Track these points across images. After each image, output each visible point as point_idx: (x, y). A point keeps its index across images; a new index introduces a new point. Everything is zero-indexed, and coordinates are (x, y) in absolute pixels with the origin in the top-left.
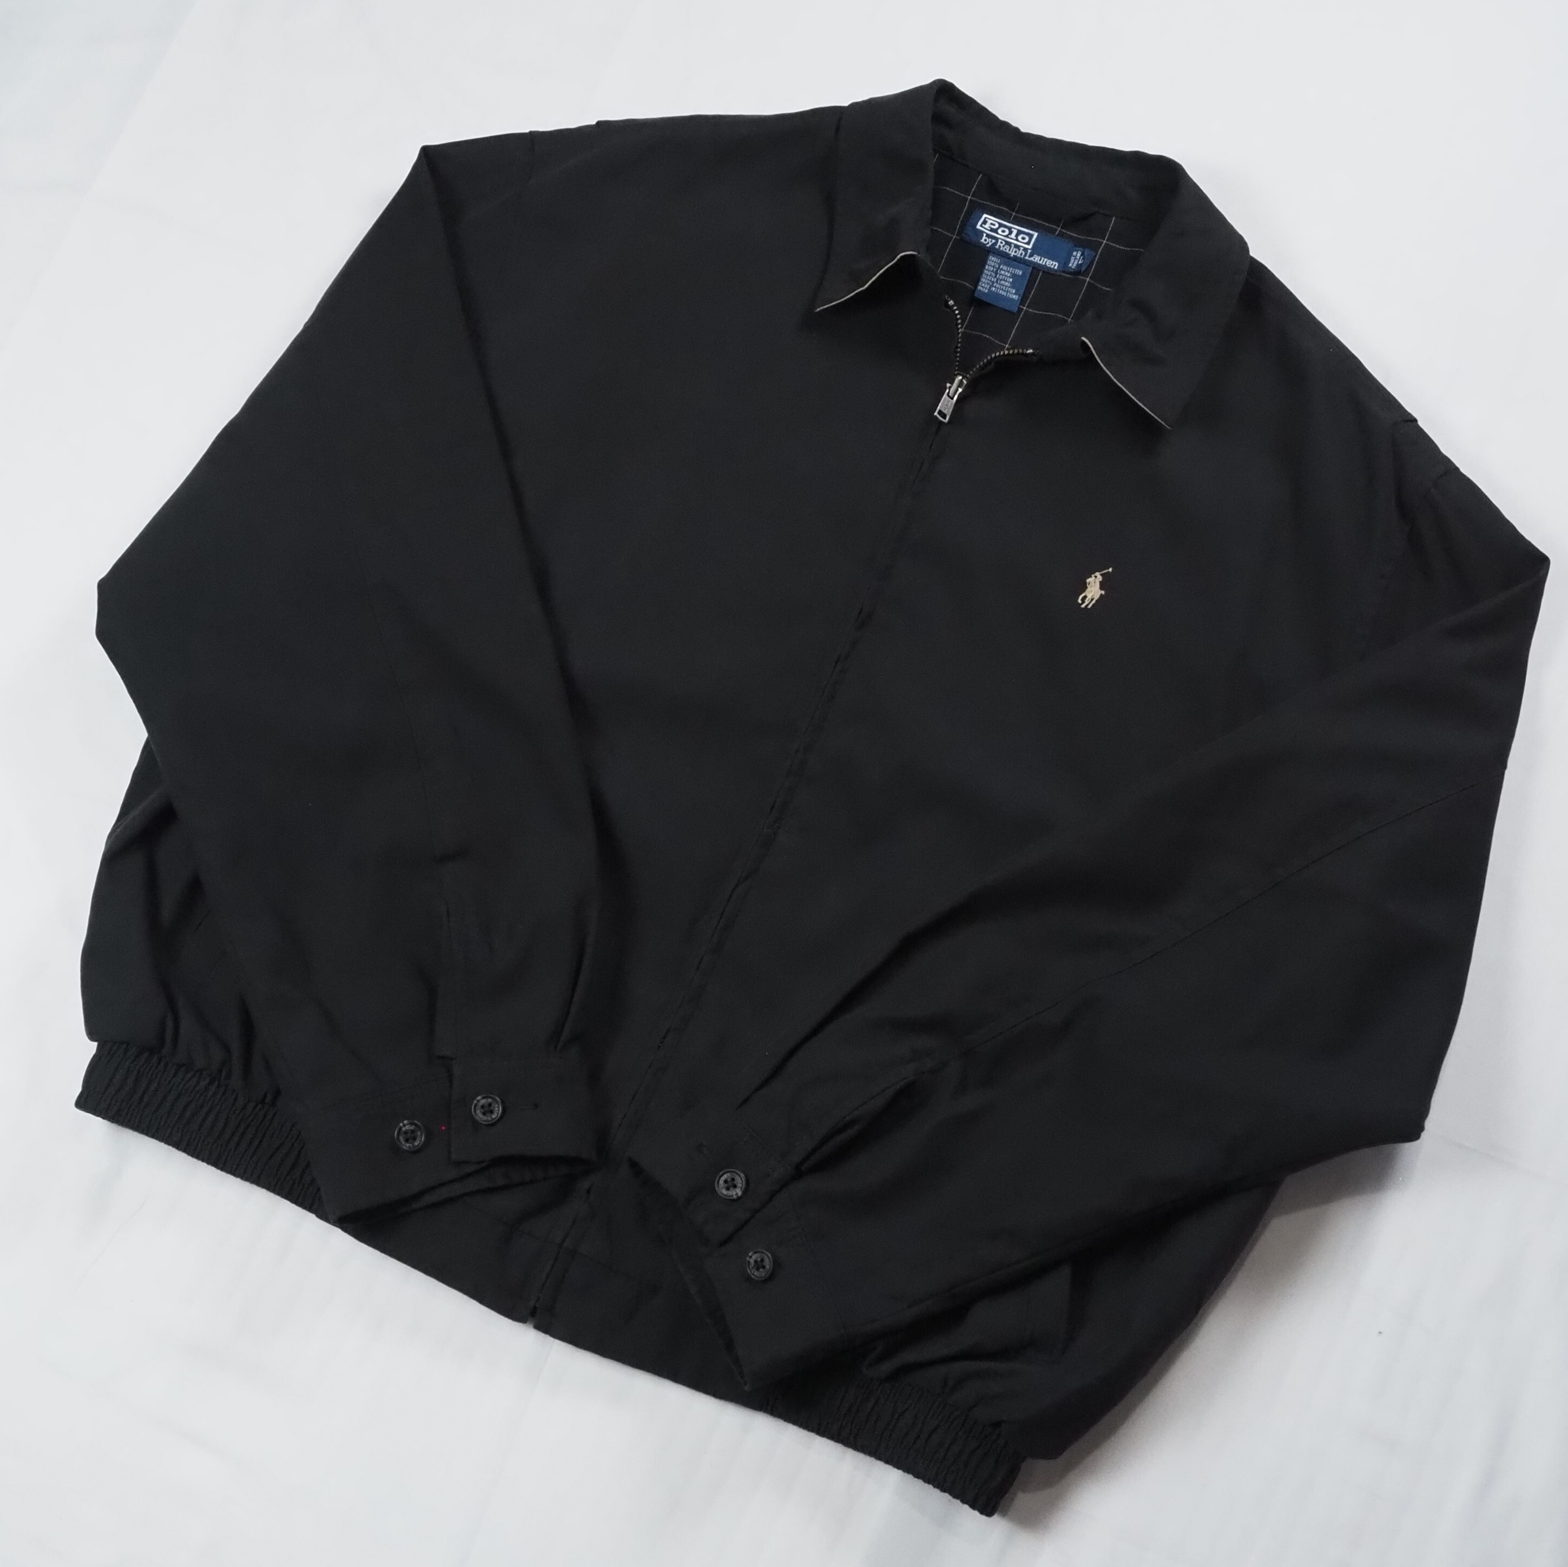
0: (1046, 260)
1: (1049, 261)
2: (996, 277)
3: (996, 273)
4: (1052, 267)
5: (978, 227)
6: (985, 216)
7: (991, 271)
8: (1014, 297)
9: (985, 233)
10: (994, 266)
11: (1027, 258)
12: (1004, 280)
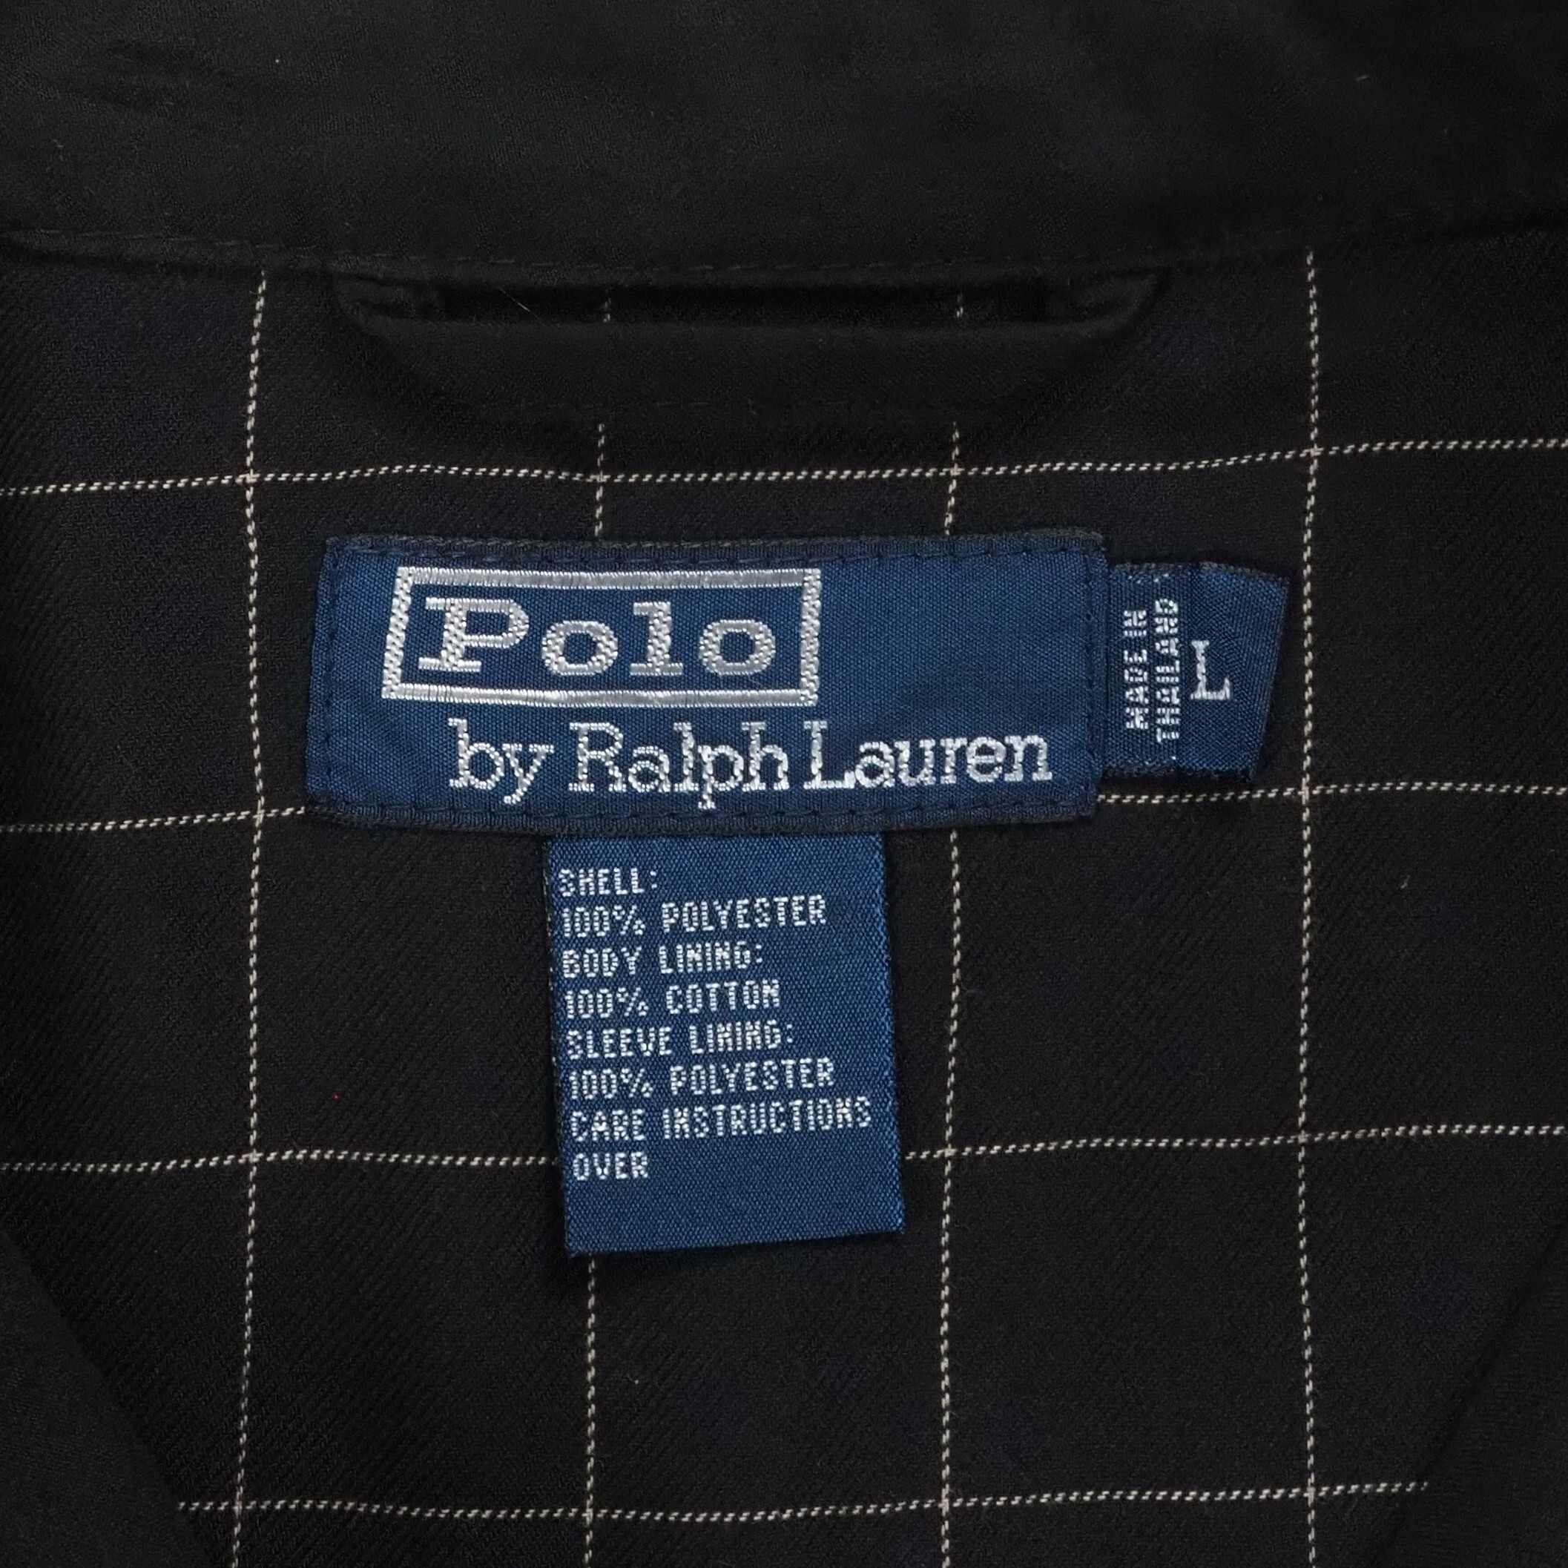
0: (951, 745)
1: (980, 741)
2: (658, 1016)
3: (652, 984)
4: (1016, 776)
5: (394, 688)
6: (407, 577)
7: (613, 985)
8: (844, 1110)
9: (460, 710)
10: (614, 940)
11: (817, 783)
12: (725, 1015)
